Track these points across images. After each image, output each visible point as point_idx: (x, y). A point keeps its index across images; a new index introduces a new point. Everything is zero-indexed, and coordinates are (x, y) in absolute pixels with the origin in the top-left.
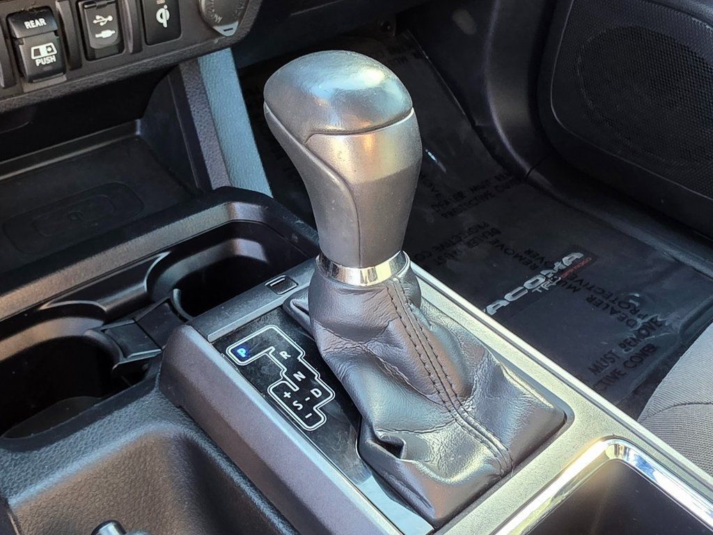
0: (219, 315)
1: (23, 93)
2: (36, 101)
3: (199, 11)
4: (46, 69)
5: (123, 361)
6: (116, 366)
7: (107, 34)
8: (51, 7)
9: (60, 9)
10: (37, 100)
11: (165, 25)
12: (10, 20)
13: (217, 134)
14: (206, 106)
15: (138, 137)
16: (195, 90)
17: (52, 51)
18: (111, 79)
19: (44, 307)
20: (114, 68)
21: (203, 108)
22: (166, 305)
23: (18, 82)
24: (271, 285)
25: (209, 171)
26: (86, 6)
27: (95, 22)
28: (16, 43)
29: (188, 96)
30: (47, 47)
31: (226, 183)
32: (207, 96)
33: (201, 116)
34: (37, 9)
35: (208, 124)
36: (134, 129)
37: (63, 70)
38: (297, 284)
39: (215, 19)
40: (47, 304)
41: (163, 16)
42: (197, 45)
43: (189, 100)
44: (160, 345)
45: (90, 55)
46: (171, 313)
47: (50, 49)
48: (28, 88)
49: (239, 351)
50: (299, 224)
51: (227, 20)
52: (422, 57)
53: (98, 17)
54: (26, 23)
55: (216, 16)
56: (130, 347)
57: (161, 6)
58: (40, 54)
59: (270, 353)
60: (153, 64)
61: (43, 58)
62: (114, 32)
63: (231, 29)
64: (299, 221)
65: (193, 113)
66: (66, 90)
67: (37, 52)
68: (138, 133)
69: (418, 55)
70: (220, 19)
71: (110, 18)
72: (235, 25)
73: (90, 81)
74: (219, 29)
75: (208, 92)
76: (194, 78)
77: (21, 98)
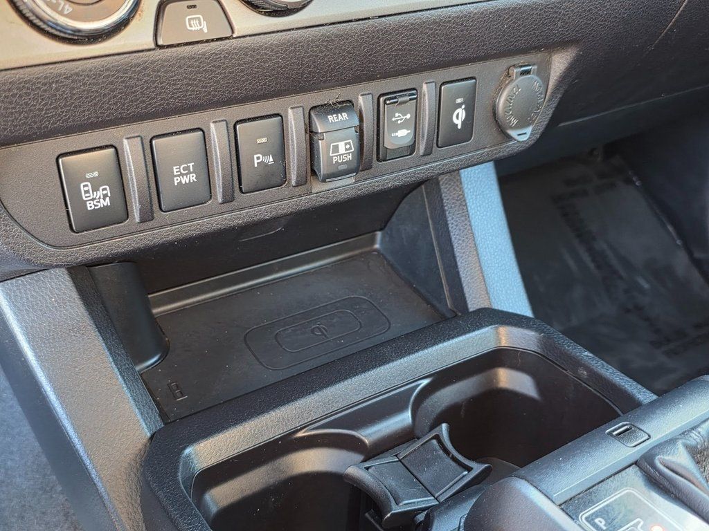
0: (559, 468)
1: (311, 193)
2: (322, 203)
3: (494, 114)
4: (341, 168)
5: (396, 509)
6: (389, 515)
7: (402, 133)
8: (353, 100)
9: (362, 103)
10: (324, 201)
11: (459, 127)
12: (312, 113)
13: (476, 250)
14: (466, 219)
15: (376, 250)
16: (454, 201)
17: (350, 148)
18: (396, 183)
19: (300, 434)
20: (402, 170)
21: (463, 221)
22: (434, 442)
23: (309, 181)
24: (615, 433)
25: (466, 290)
26: (388, 102)
27: (394, 119)
28: (315, 138)
29: (446, 208)
30: (346, 144)
31: (485, 305)
32: (467, 208)
33: (460, 230)
34: (340, 103)
35: (467, 238)
36: (373, 241)
37: (356, 170)
38: (649, 436)
39: (511, 122)
40: (304, 430)
41: (459, 117)
42: (486, 150)
43: (447, 212)
44: (433, 492)
45: (382, 154)
46: (441, 452)
47: (348, 146)
48: (318, 187)
49: (597, 521)
50: (587, 356)
51: (522, 124)
52: (632, 183)
53: (397, 115)
54: (329, 117)
55: (512, 119)
56: (401, 493)
57: (459, 106)
58: (338, 152)
59: (639, 527)
60: (440, 169)
61: (340, 155)
62: (409, 131)
63: (525, 133)
64: (586, 353)
65: (450, 225)
66: (352, 193)
67: (336, 149)
68: (377, 246)
69: (629, 181)
70: (515, 122)
71: (408, 116)
72: (529, 130)
73: (376, 184)
74: (513, 133)
75: (468, 204)
76: (454, 189)
77: (309, 199)
